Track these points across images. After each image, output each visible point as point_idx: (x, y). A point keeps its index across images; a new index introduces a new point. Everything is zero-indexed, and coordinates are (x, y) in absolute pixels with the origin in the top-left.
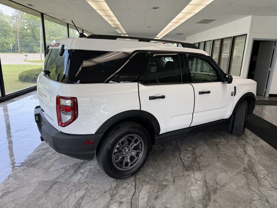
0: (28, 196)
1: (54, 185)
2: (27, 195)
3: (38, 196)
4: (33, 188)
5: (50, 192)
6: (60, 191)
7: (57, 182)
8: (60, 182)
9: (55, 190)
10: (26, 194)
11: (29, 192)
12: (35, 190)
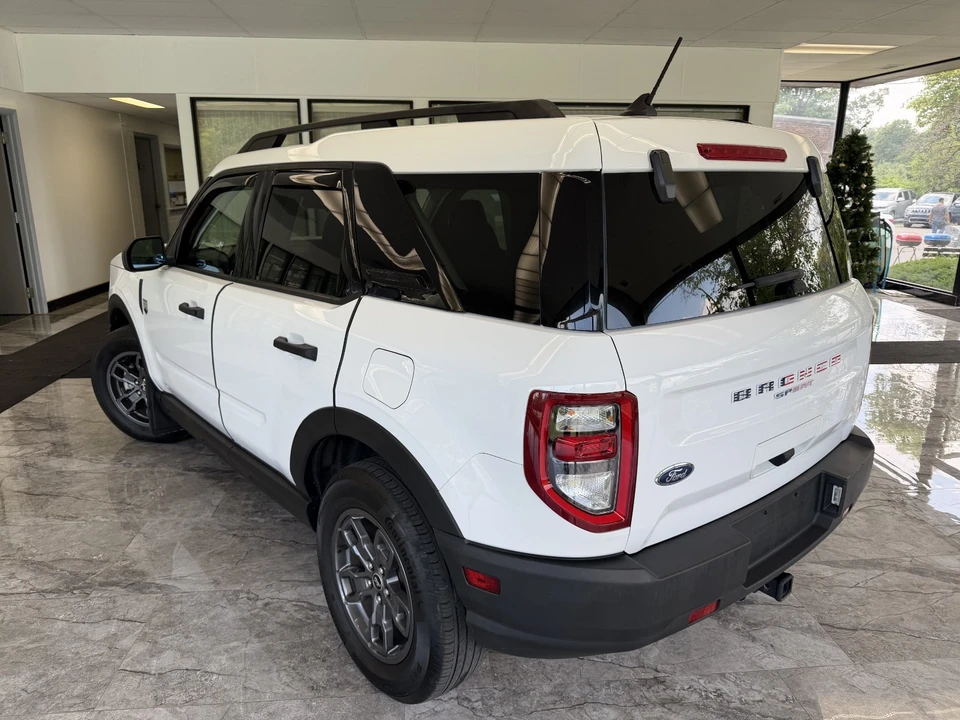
0: (933, 661)
1: (842, 625)
2: (931, 665)
3: (908, 640)
4: (901, 665)
5: (874, 622)
6: (850, 606)
7: (821, 624)
8: (818, 618)
9: (856, 617)
10: (931, 669)
11: (920, 666)
12: (901, 657)
